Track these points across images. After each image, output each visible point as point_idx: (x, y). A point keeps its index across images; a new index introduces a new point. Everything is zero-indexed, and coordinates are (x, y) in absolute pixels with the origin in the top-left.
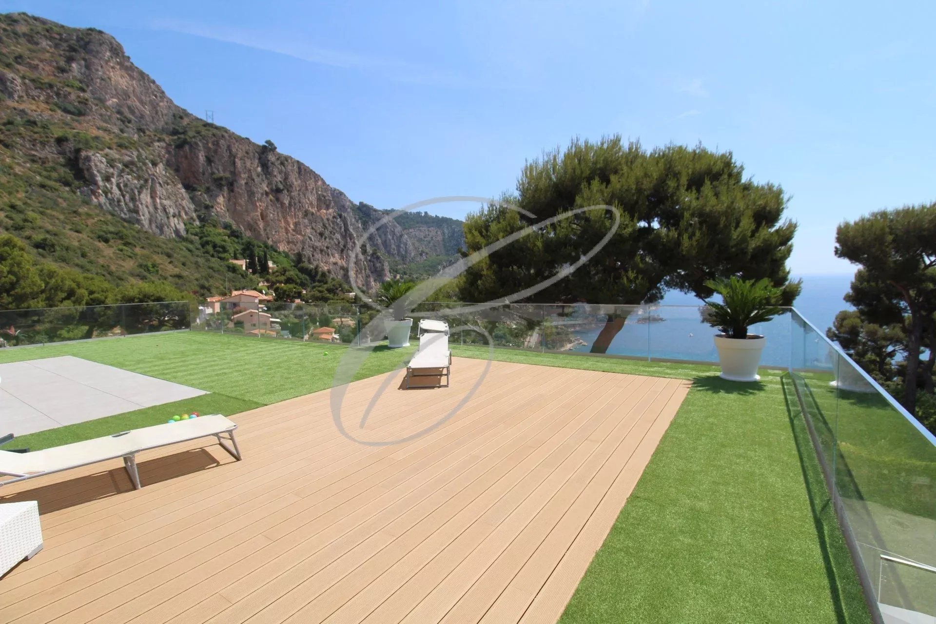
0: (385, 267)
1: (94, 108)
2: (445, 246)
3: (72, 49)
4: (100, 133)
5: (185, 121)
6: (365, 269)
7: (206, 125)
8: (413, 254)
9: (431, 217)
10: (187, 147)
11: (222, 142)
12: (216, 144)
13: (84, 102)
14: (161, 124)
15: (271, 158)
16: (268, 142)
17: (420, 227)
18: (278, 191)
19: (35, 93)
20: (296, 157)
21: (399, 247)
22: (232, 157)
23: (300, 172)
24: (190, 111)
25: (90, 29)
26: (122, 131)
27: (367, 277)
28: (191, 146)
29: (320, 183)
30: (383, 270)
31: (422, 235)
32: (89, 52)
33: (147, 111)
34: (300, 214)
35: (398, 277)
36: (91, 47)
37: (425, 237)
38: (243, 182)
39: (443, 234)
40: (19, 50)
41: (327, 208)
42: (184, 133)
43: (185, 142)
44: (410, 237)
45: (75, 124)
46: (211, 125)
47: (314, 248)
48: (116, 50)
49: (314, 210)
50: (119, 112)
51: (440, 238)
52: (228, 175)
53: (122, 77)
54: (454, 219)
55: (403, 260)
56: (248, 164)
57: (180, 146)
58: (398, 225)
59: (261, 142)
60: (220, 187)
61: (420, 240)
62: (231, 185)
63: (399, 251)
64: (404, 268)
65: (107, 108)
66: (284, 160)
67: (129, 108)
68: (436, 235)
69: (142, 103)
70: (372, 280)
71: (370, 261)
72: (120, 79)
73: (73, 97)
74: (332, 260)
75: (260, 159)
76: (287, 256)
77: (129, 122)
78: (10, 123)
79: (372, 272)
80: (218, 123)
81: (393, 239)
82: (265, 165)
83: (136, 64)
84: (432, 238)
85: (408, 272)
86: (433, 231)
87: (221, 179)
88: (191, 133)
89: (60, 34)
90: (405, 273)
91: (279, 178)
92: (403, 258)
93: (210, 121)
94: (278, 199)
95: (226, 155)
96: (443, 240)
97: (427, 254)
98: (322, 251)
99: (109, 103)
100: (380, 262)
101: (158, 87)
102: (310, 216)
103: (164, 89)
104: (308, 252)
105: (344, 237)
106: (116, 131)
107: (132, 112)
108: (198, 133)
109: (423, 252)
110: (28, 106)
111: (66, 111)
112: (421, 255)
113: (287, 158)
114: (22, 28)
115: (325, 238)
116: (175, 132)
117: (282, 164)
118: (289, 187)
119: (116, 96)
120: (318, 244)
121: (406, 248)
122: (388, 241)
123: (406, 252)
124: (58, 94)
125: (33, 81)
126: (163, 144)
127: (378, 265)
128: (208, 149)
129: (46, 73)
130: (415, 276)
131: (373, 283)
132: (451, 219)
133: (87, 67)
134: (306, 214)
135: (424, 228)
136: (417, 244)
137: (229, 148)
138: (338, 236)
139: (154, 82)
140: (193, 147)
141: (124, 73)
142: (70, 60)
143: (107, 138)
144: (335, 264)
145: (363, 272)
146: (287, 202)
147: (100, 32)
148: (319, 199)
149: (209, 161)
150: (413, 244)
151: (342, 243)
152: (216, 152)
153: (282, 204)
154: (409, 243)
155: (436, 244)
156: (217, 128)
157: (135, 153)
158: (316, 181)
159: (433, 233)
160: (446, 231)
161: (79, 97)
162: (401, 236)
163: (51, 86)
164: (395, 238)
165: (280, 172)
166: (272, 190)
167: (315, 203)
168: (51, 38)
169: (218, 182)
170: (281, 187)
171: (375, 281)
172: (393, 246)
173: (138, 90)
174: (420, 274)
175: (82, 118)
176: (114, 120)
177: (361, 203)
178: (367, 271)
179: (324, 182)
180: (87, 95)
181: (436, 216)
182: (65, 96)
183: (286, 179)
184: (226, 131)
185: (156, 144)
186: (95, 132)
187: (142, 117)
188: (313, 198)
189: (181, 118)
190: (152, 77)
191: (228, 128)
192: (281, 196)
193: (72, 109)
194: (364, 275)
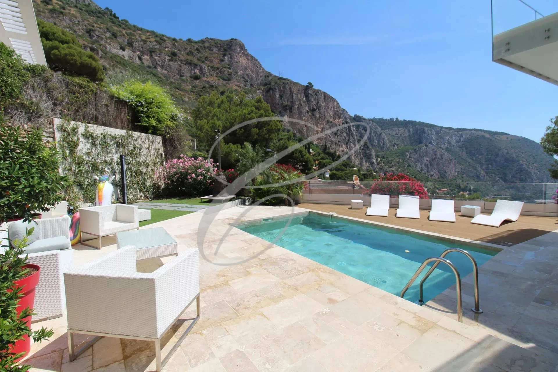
0: (372, 153)
1: (234, 76)
2: (410, 140)
3: (225, 50)
4: (237, 88)
5: (270, 78)
6: (360, 154)
7: (280, 79)
8: (388, 145)
9: (401, 122)
10: (271, 92)
11: (287, 86)
12: (284, 87)
13: (230, 74)
14: (259, 81)
15: (311, 92)
16: (309, 83)
17: (393, 128)
18: (313, 110)
19: (212, 73)
20: (323, 90)
21: (379, 141)
22: (292, 93)
23: (325, 99)
24: (272, 73)
25: (232, 39)
26: (245, 86)
27: (361, 159)
28: (273, 90)
29: (335, 103)
30: (371, 155)
31: (394, 133)
32: (231, 50)
33: (254, 75)
34: (325, 123)
35: (379, 160)
36: (233, 48)
37: (396, 135)
38: (296, 107)
39: (409, 131)
40: (206, 54)
41: (339, 118)
42: (270, 84)
43: (270, 89)
44: (386, 135)
45: (227, 85)
46: (281, 78)
47: (332, 142)
48: (242, 47)
49: (331, 120)
50: (243, 78)
51: (407, 134)
52: (289, 104)
53: (244, 60)
54: (418, 121)
55: (381, 149)
56: (299, 96)
57: (268, 91)
58: (378, 127)
59: (305, 84)
60: (286, 110)
61: (392, 136)
62: (291, 109)
63: (379, 144)
64: (382, 154)
65: (238, 76)
66: (316, 92)
67: (247, 75)
68: (404, 132)
69: (252, 72)
70: (364, 161)
71: (362, 149)
72: (244, 61)
73: (226, 72)
74: (341, 149)
75: (305, 93)
76: (317, 146)
77: (247, 82)
78: (204, 87)
79: (364, 156)
80: (284, 77)
81: (375, 136)
82: (307, 96)
83: (250, 53)
84: (401, 134)
85: (385, 157)
86: (402, 130)
87: (286, 106)
88: (273, 84)
89: (220, 44)
90: (383, 157)
91: (314, 103)
92: (382, 148)
93: (281, 76)
94: (313, 115)
95: (289, 93)
96: (409, 136)
97: (398, 145)
98: (336, 143)
99: (239, 74)
100: (369, 150)
101: (259, 62)
102: (329, 123)
103: (261, 63)
104: (328, 144)
105: (348, 135)
106: (243, 86)
107: (248, 77)
108: (276, 83)
109: (395, 143)
110: (210, 79)
111: (224, 79)
112: (394, 146)
113: (318, 91)
114: (207, 45)
115: (338, 136)
116: (266, 84)
117: (316, 94)
118: (319, 107)
119: (242, 70)
120: (334, 140)
121: (383, 141)
122: (372, 138)
123: (384, 144)
124: (221, 72)
125: (212, 67)
126: (261, 91)
127: (368, 152)
128: (280, 91)
129: (216, 63)
130: (390, 159)
131: (365, 163)
132: (415, 122)
133: (231, 58)
134: (328, 122)
135: (395, 129)
136: (391, 139)
137: (290, 89)
138: (345, 134)
139: (257, 60)
140: (274, 90)
141: (245, 58)
142: (224, 55)
143: (240, 90)
144: (343, 151)
145: (359, 156)
146: (318, 116)
147: (236, 40)
148: (335, 113)
149: (281, 97)
150: (388, 139)
151: (347, 139)
152: (284, 92)
153: (316, 117)
154: (386, 138)
155: (404, 139)
156: (284, 79)
157: (251, 96)
158: (333, 103)
159: (402, 131)
160: (411, 130)
161: (228, 72)
162: (381, 134)
163: (218, 68)
164: (376, 135)
165: (315, 99)
166: (310, 110)
167: (332, 115)
168: (217, 47)
169: (285, 108)
170: (315, 107)
171: (366, 161)
172: (375, 141)
173: (250, 66)
174: (393, 158)
175: (229, 82)
176: (241, 81)
177: (355, 115)
178: (362, 155)
179: (338, 103)
180: (231, 71)
181: (404, 120)
182: (223, 73)
183: (318, 103)
184: (289, 80)
185: (258, 91)
186: (235, 88)
187: (252, 79)
188: (331, 113)
189: (268, 77)
190: (256, 58)
191: (289, 78)
192: (315, 113)
193: (226, 78)
194: (359, 158)
